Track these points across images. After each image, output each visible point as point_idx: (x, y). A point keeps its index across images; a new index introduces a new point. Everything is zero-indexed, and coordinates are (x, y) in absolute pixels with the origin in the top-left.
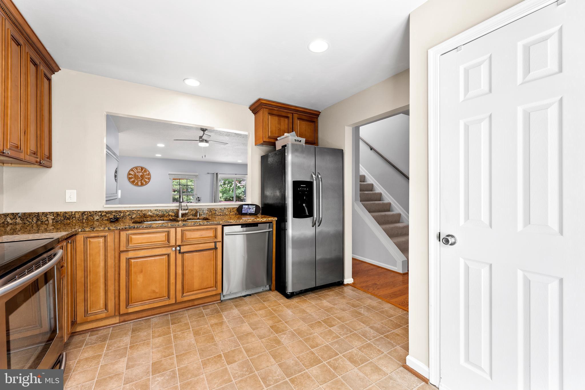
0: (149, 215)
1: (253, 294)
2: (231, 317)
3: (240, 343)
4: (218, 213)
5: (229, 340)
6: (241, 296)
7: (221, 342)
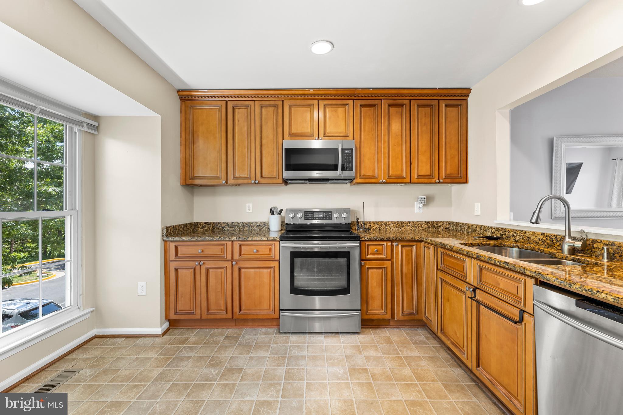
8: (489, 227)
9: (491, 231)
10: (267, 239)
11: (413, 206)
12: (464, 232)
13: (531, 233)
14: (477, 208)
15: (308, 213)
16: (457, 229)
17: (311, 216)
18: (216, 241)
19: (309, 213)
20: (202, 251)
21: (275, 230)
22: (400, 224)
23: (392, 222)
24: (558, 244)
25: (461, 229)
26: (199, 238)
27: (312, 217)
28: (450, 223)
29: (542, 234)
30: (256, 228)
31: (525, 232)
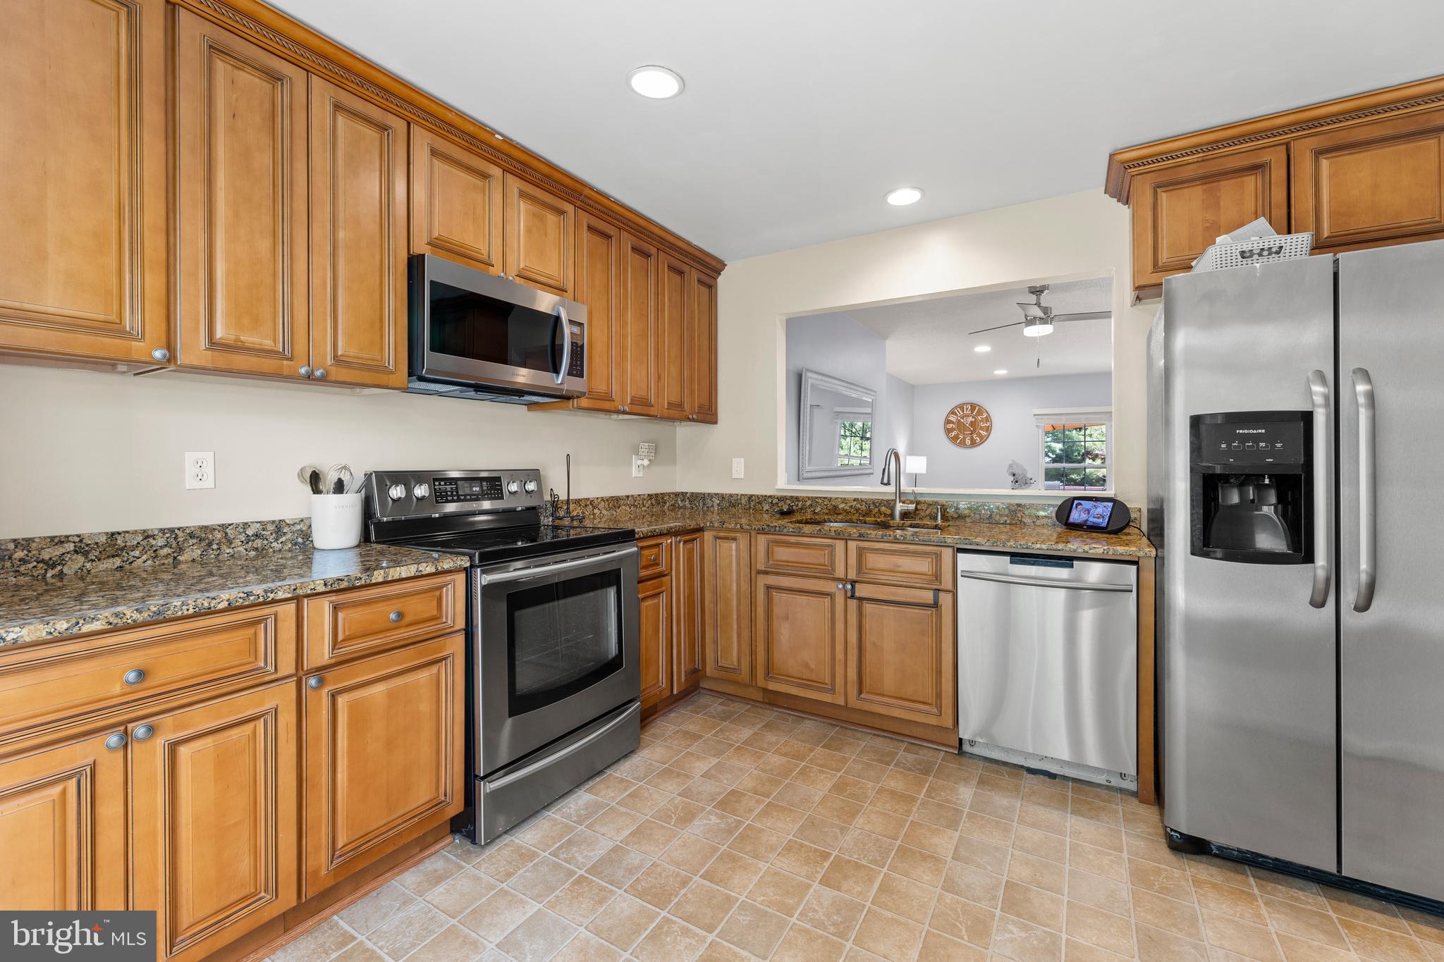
0: (843, 509)
1: (1065, 778)
2: (939, 798)
3: (889, 862)
4: (998, 516)
5: (878, 840)
6: (1022, 767)
7: (858, 831)
8: (766, 496)
9: (772, 503)
10: (433, 570)
11: (630, 464)
12: (712, 509)
13: (840, 500)
14: (738, 467)
15: (442, 483)
16: (695, 504)
17: (452, 492)
18: (231, 608)
19: (445, 484)
20: (142, 674)
21: (349, 547)
22: (614, 502)
23: (602, 499)
24: (877, 510)
25: (704, 504)
26: (129, 613)
27: (455, 493)
28: (677, 495)
29: (854, 500)
30: (241, 549)
31: (830, 500)
